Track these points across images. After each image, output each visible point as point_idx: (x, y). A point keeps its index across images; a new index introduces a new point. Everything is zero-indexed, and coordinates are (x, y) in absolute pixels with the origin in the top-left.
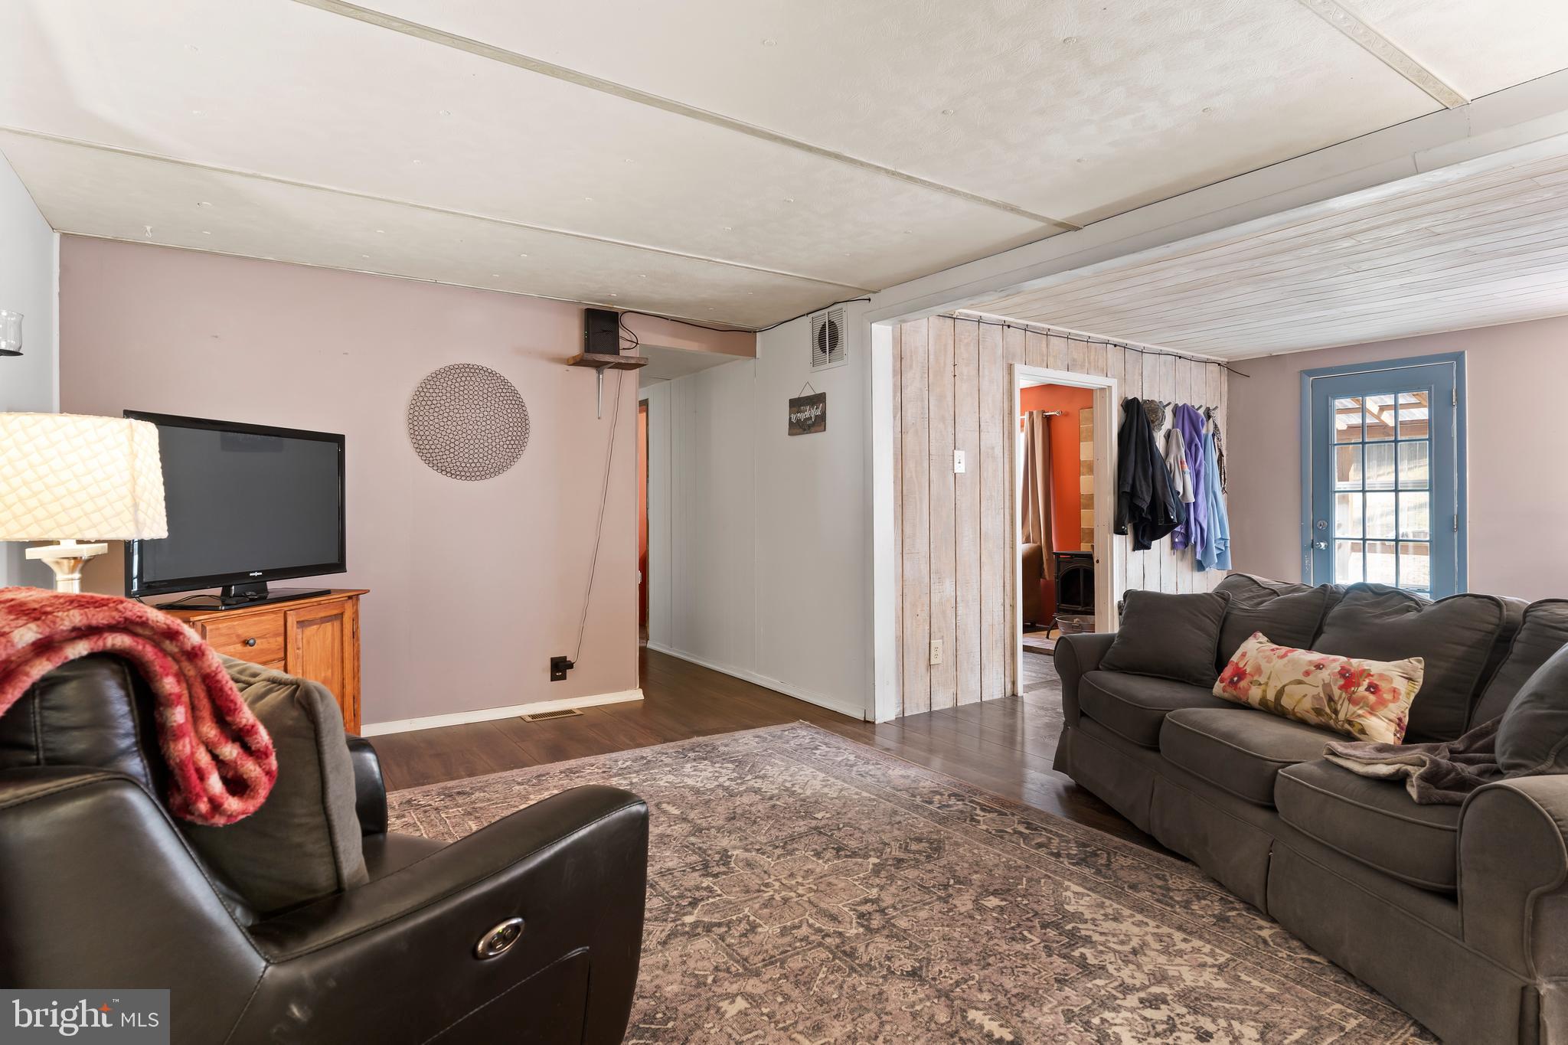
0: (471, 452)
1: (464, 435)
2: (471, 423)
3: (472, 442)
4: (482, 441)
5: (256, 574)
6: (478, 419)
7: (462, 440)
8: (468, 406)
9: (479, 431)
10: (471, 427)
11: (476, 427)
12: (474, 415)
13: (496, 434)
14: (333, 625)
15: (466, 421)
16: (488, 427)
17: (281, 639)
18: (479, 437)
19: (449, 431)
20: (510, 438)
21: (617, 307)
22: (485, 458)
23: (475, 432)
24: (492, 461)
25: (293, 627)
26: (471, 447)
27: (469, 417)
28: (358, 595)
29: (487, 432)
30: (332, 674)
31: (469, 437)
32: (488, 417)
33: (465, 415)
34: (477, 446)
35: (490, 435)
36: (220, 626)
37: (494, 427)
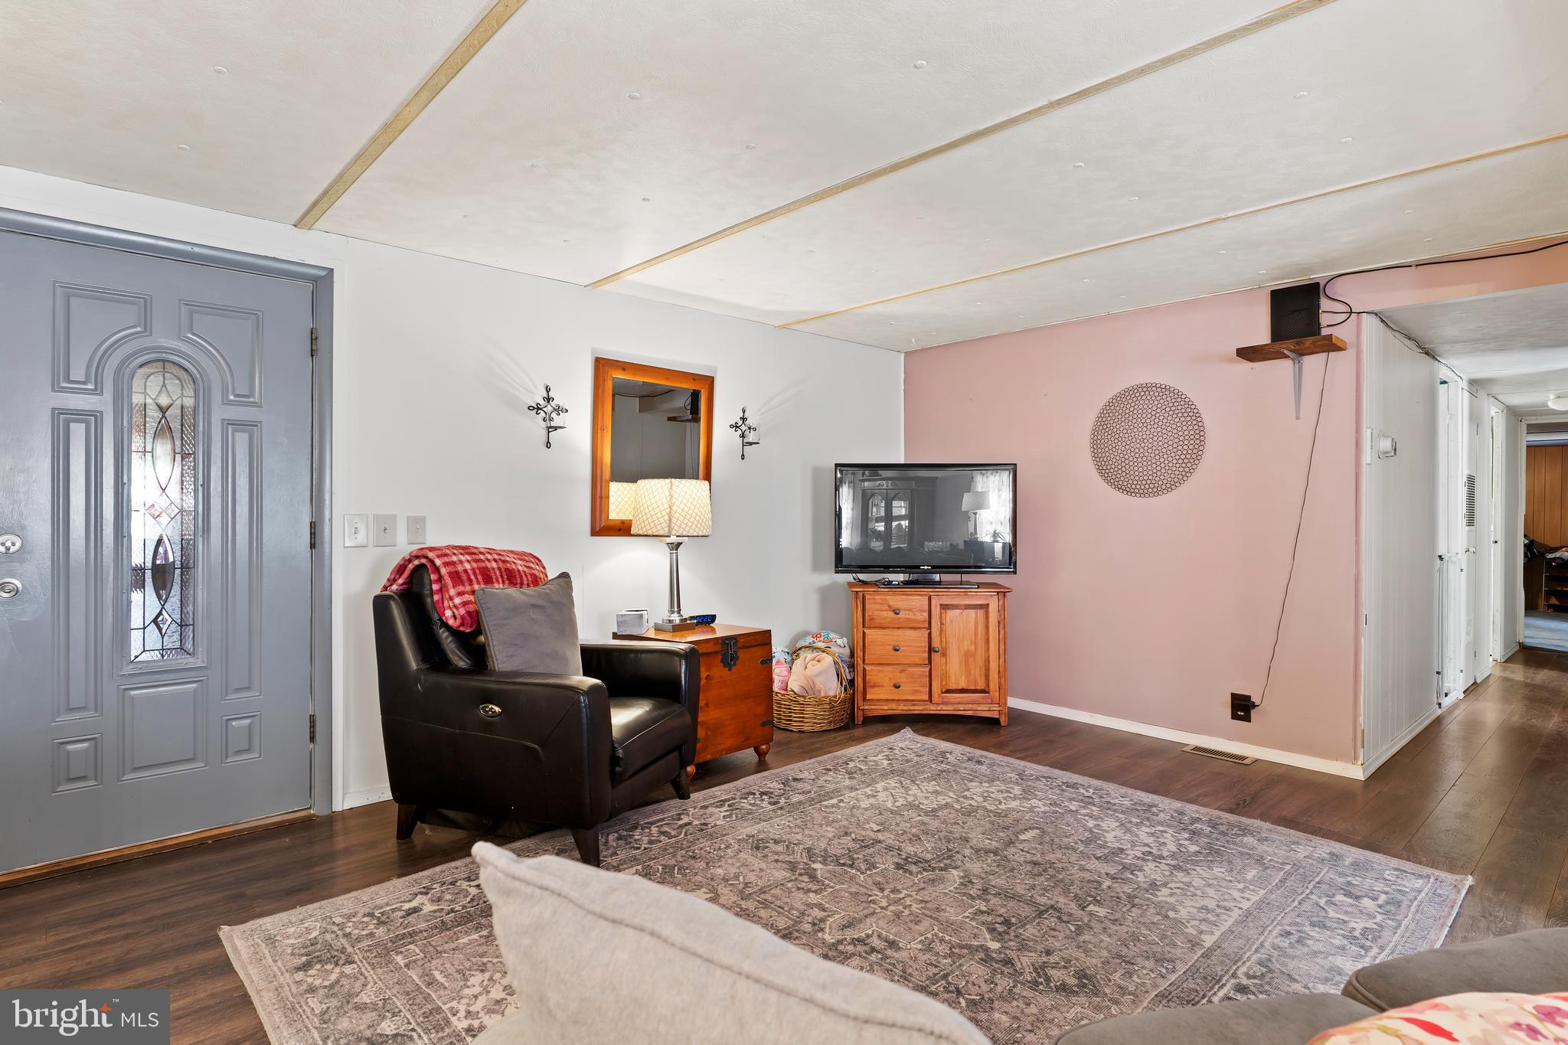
0: (1141, 470)
1: (1133, 454)
2: (1138, 441)
3: (1140, 460)
4: (1149, 458)
5: (926, 567)
6: (1144, 437)
7: (1131, 459)
8: (1136, 425)
9: (1146, 448)
10: (1138, 446)
11: (1143, 445)
12: (1141, 434)
13: (1164, 450)
14: (977, 613)
15: (1134, 440)
16: (1156, 443)
17: (926, 615)
18: (1146, 454)
19: (1119, 451)
20: (1179, 453)
21: (1316, 276)
22: (1155, 475)
23: (1142, 450)
24: (1162, 477)
25: (936, 608)
26: (1140, 464)
27: (1136, 436)
28: (1005, 592)
29: (1154, 448)
30: (976, 649)
31: (1137, 455)
32: (1155, 434)
33: (1133, 434)
34: (1145, 463)
35: (1157, 452)
36: (876, 597)
37: (1160, 444)
